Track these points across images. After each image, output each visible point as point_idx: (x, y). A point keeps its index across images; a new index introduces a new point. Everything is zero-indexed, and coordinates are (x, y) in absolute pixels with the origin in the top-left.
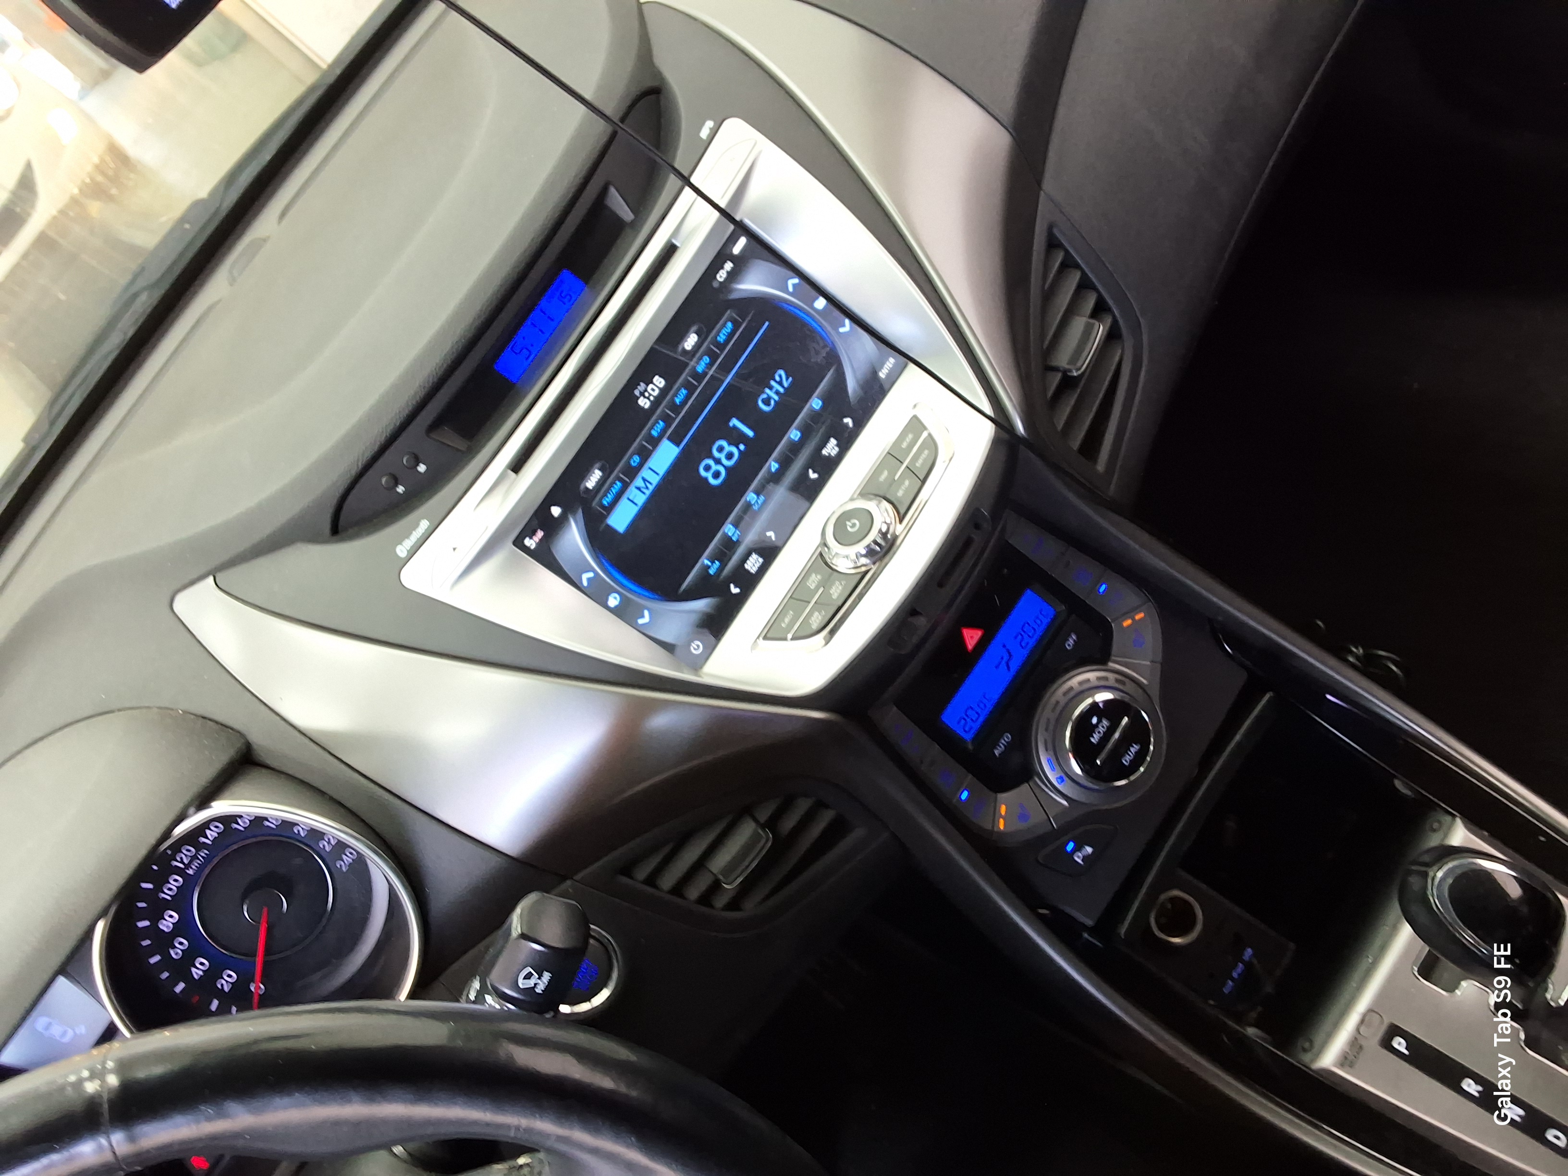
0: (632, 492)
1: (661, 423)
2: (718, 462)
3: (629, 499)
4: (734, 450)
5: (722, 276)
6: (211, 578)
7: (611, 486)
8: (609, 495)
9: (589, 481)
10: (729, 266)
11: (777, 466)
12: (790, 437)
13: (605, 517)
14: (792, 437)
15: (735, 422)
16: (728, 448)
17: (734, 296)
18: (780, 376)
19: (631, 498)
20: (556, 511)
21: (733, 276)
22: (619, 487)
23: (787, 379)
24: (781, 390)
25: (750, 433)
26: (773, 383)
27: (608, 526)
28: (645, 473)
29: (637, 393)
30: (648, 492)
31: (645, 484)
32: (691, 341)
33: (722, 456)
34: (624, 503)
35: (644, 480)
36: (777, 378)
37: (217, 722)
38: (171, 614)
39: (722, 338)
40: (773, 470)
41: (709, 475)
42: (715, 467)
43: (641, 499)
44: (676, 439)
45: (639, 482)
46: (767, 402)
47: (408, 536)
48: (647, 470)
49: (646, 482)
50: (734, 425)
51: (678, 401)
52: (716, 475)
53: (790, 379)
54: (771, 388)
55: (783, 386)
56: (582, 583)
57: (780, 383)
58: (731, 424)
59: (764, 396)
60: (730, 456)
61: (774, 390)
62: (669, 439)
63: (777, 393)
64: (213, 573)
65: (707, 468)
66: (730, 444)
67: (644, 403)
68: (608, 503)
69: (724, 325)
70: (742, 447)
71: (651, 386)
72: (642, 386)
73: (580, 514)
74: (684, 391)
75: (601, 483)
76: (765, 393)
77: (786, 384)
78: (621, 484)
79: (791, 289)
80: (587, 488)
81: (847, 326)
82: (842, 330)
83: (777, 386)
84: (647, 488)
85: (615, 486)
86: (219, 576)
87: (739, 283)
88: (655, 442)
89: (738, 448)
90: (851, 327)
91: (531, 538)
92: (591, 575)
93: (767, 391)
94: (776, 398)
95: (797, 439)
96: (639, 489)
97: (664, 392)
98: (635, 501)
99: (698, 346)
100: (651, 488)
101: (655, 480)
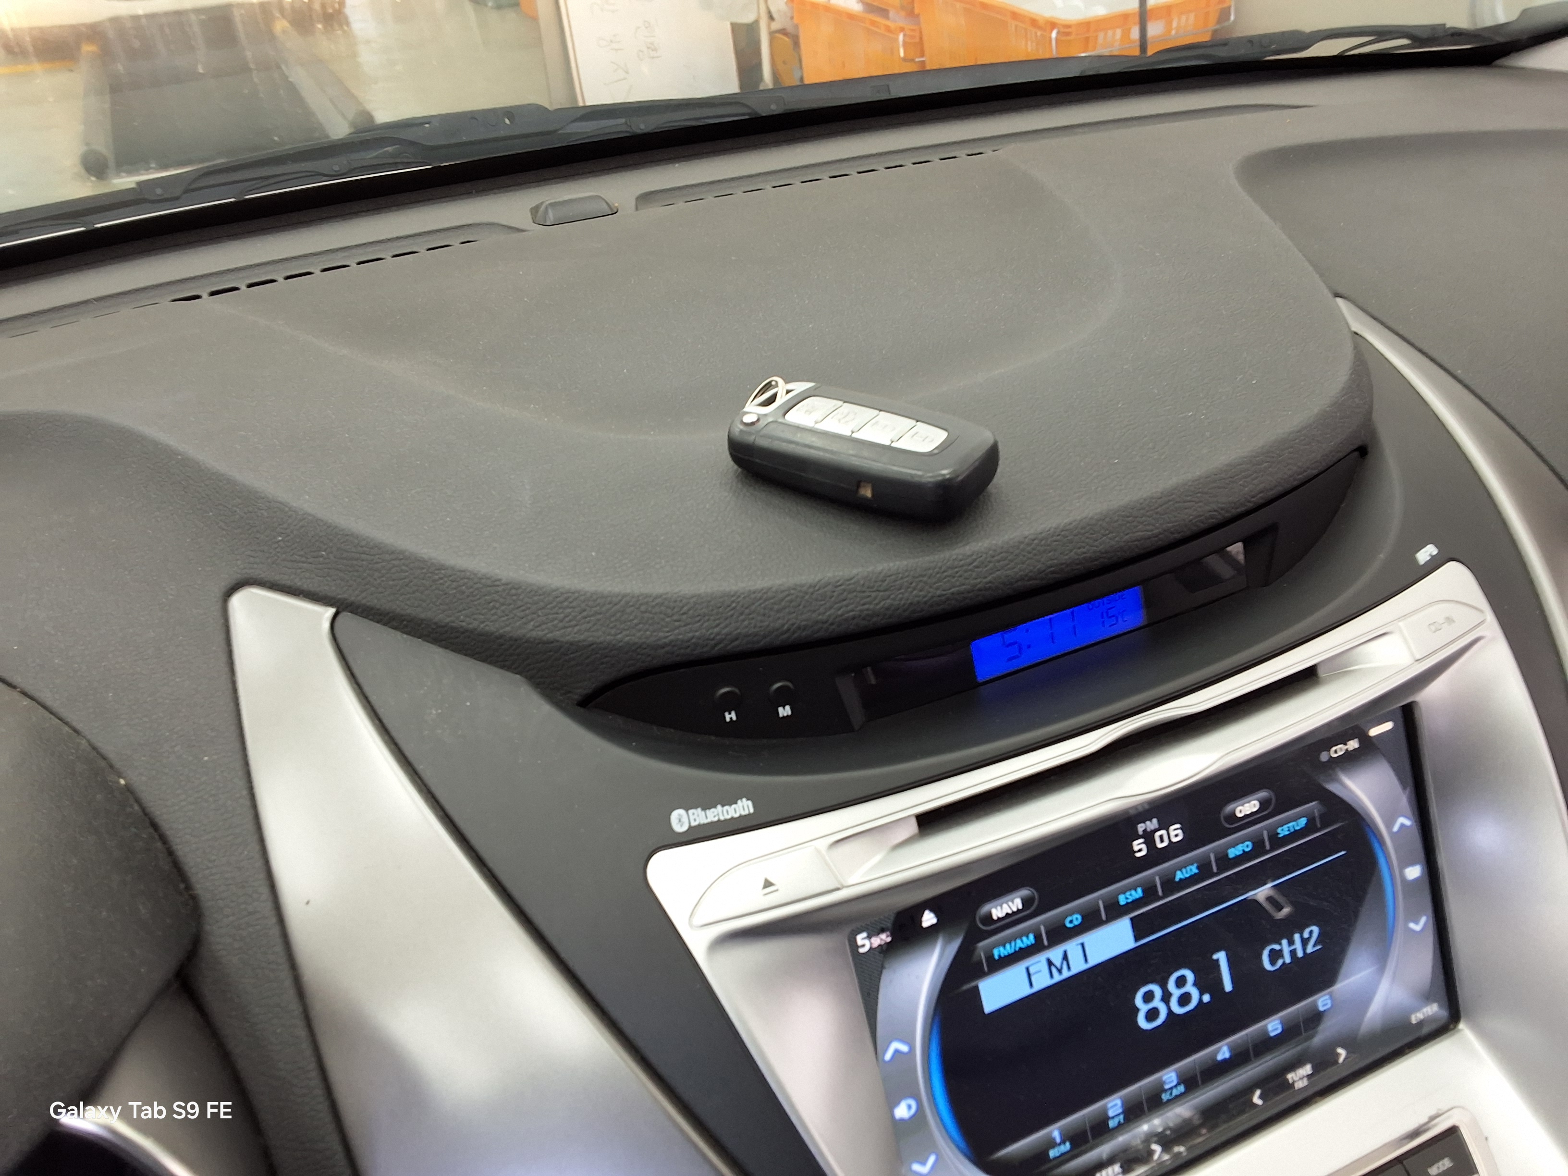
0: (1038, 963)
1: (1139, 890)
2: (1166, 997)
3: (1027, 969)
4: (1195, 993)
5: (1338, 750)
6: (331, 611)
7: (1020, 936)
8: (1008, 946)
9: (999, 908)
10: (1353, 744)
11: (1227, 1055)
12: (1266, 1026)
13: (982, 974)
14: (1270, 1027)
15: (1221, 957)
16: (1190, 988)
17: (1333, 787)
18: (1311, 932)
19: (1032, 970)
20: (929, 919)
21: (1350, 760)
22: (1029, 943)
23: (1314, 945)
24: (1300, 954)
25: (1228, 986)
26: (1297, 937)
27: (976, 990)
28: (1072, 947)
29: (1141, 828)
30: (1057, 978)
31: (1062, 963)
32: (1247, 807)
33: (1176, 993)
34: (1017, 972)
35: (1065, 957)
36: (1306, 935)
37: (170, 853)
38: (218, 605)
39: (1283, 831)
40: (1220, 1057)
41: (1143, 1008)
42: (1157, 1003)
43: (1043, 981)
44: (1140, 928)
45: (1055, 954)
46: (1275, 955)
47: (706, 806)
48: (1077, 945)
49: (1065, 963)
50: (1217, 960)
51: (1179, 876)
52: (1152, 1015)
53: (1319, 947)
54: (1291, 942)
55: (1304, 949)
56: (884, 1054)
57: (1305, 942)
58: (1215, 957)
59: (1276, 947)
60: (1184, 999)
61: (1292, 948)
62: (1132, 919)
63: (1293, 953)
64: (342, 606)
65: (1148, 997)
66: (1195, 984)
67: (1139, 847)
68: (1000, 956)
69: (1296, 818)
70: (1206, 998)
71: (1163, 832)
72: (1152, 824)
73: (955, 946)
74: (1193, 869)
75: (1011, 920)
76: (1280, 944)
77: (1310, 949)
78: (1033, 942)
79: (1396, 828)
80: (990, 914)
81: (1422, 924)
82: (1412, 925)
83: (1298, 945)
84: (1060, 971)
85: (1024, 939)
86: (345, 616)
87: (1350, 778)
88: (1115, 911)
89: (1201, 994)
90: (1422, 930)
91: (869, 937)
92: (904, 1048)
93: (1284, 942)
94: (1288, 960)
95: (1272, 1034)
96: (1050, 963)
97: (1173, 850)
98: (1033, 978)
99: (1251, 819)
100: (1066, 974)
101: (1078, 965)
